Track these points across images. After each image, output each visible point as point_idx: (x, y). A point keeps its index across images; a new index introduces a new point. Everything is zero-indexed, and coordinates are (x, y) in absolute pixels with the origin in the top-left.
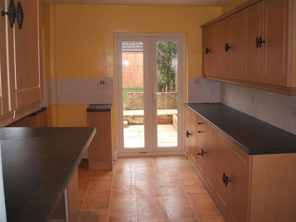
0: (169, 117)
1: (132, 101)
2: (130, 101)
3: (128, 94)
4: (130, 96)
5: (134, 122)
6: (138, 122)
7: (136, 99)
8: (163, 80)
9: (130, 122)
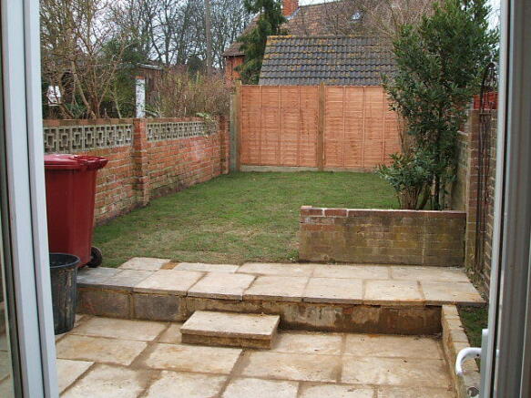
0: (431, 312)
1: (315, 236)
2: (308, 234)
3: (304, 212)
4: (307, 219)
5: (303, 319)
6: (317, 323)
7: (327, 228)
8: (421, 165)
9: (289, 319)
